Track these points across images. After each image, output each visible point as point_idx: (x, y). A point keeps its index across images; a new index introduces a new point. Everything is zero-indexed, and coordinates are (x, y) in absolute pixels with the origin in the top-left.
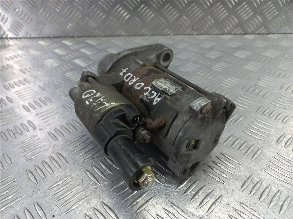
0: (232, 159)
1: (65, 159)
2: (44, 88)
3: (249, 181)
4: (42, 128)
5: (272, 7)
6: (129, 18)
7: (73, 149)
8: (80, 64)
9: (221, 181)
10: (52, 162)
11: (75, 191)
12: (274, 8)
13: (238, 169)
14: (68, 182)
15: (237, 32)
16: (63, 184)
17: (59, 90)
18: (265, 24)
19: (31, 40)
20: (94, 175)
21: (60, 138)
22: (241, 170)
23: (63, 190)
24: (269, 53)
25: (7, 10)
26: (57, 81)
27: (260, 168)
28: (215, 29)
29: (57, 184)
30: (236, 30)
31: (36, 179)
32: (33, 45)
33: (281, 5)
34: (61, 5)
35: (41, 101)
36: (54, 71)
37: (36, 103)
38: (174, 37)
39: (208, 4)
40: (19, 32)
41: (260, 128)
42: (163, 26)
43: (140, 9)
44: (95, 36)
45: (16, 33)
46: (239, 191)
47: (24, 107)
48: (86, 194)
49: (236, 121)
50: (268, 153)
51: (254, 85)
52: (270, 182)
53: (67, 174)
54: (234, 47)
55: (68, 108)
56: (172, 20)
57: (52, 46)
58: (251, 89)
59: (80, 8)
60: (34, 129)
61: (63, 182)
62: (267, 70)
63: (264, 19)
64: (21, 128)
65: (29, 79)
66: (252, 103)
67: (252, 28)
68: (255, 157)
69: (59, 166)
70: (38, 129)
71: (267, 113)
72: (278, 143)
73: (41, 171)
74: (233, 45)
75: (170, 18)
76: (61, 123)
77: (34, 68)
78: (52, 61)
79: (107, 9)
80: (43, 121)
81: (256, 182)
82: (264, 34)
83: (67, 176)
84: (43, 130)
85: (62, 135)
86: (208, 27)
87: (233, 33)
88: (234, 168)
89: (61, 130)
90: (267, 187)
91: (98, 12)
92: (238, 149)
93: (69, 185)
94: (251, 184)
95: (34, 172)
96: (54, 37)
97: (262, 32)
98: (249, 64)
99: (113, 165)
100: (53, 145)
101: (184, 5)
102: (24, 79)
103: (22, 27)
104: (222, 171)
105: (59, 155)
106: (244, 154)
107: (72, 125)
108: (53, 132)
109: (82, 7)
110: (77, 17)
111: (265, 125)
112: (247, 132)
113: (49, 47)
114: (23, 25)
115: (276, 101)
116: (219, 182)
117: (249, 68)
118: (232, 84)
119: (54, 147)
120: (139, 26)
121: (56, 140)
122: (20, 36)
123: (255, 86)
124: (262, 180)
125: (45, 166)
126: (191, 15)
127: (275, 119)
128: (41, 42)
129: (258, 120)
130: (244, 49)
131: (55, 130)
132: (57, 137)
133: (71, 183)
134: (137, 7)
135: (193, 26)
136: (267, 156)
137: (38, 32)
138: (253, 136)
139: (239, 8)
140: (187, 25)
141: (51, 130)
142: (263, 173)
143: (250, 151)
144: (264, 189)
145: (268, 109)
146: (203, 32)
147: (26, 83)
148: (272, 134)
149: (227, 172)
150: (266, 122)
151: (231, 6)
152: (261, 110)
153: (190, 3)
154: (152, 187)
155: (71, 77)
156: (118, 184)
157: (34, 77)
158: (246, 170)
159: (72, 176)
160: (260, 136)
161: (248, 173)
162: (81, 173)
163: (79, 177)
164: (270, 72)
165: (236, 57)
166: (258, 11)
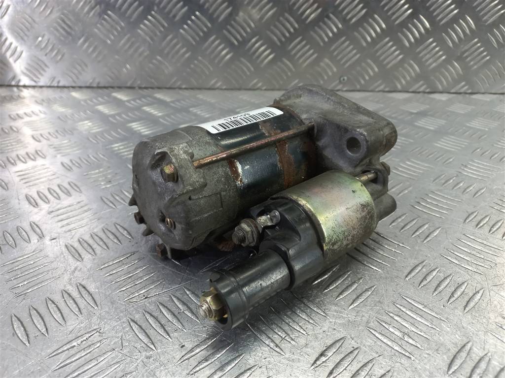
0: (423, 308)
2: (70, 167)
3: (463, 354)
4: (55, 238)
5: (479, 48)
6: (231, 58)
7: (109, 278)
8: (139, 130)
9: (403, 352)
10: (65, 300)
11: (104, 362)
12: (482, 49)
13: (437, 329)
14: (93, 342)
15: (418, 89)
16: (83, 346)
17: (97, 171)
18: (467, 76)
19: (59, 90)
20: (147, 331)
21: (87, 257)
22: (445, 331)
23: (80, 359)
24: (477, 122)
25: (22, 39)
26: (95, 156)
27: (484, 329)
28: (379, 82)
29: (68, 346)
30: (417, 86)
31: (27, 335)
32: (61, 97)
33: (496, 46)
34: (116, 33)
35: (60, 189)
36: (91, 139)
37: (52, 192)
39: (369, 39)
40: (40, 76)
42: (289, 74)
43: (250, 44)
44: (170, 88)
45: (35, 79)
46: (445, 375)
47: (28, 198)
48: (127, 369)
49: (428, 236)
51: (455, 175)
53: (93, 325)
54: (415, 111)
55: (108, 203)
56: (305, 65)
57: (95, 101)
58: (451, 181)
59: (148, 39)
60: (41, 238)
61: (82, 342)
62: (479, 150)
63: (466, 67)
64: (15, 235)
65: (44, 152)
66: (456, 206)
67: (445, 83)
68: (472, 304)
69: (77, 309)
70: (47, 238)
71: (485, 224)
73: (40, 319)
74: (413, 108)
75: (301, 61)
76: (93, 229)
77: (56, 134)
78: (90, 124)
79: (194, 43)
80: (60, 224)
81: (478, 358)
82: (466, 93)
83: (92, 329)
84: (57, 239)
85: (91, 251)
86: (367, 78)
87: (411, 90)
88: (430, 326)
89: (91, 242)
90: (502, 370)
91: (178, 46)
92: (435, 290)
93: (93, 349)
94: (469, 362)
95: (26, 321)
97: (462, 90)
98: (443, 140)
99: (186, 312)
100: (73, 268)
101: (326, 39)
102: (36, 152)
103: (46, 69)
104: (406, 331)
105: (80, 288)
106: (447, 299)
107: (113, 234)
108: (76, 245)
109: (152, 38)
110: (140, 55)
111: (483, 245)
112: (449, 258)
113: (89, 102)
114: (48, 64)
116: (401, 355)
117: (445, 146)
118: (415, 172)
119: (74, 272)
120: (248, 73)
121: (80, 259)
122: (41, 84)
123: (457, 176)
124: (489, 354)
125: (50, 308)
126: (339, 58)
127: (502, 235)
128: (75, 94)
129: (468, 236)
130: (432, 116)
131: (79, 241)
132: (81, 254)
133: (98, 345)
134: (245, 41)
135: (341, 77)
137: (72, 78)
138: (463, 266)
139: (421, 47)
140: (330, 74)
141: (72, 240)
142: (491, 340)
143: (459, 293)
145: (486, 216)
146: (358, 87)
147: (38, 158)
148: (499, 263)
149: (416, 334)
150: (485, 240)
151: (407, 44)
152: (472, 219)
153: (337, 36)
154: (263, 360)
155: (122, 151)
156: (193, 351)
157: (55, 148)
158: (455, 331)
159: (101, 331)
160: (475, 265)
161: (460, 339)
162: (120, 325)
163: (116, 332)
164: (483, 154)
165: (420, 127)
166: (455, 55)
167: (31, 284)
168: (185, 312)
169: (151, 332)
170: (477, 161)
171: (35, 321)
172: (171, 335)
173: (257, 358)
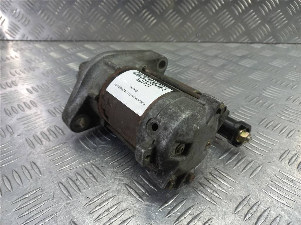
0: (227, 176)
1: (38, 168)
2: (31, 91)
3: (245, 202)
5: (281, 15)
6: (130, 23)
7: (49, 158)
8: (73, 68)
9: (211, 201)
10: (23, 172)
11: (42, 207)
12: (283, 16)
13: (233, 188)
14: (37, 195)
15: (244, 41)
16: (31, 198)
17: (47, 94)
18: (274, 33)
19: (28, 42)
20: (68, 189)
21: (37, 146)
22: (237, 189)
24: (276, 62)
25: (4, 11)
26: (47, 85)
27: (259, 188)
28: (220, 37)
29: (23, 198)
30: (243, 39)
32: (29, 47)
33: (291, 14)
34: (60, 8)
35: (25, 105)
36: (45, 74)
37: (20, 106)
38: (178, 44)
39: (214, 11)
40: (15, 34)
41: (261, 142)
42: (166, 32)
43: (142, 14)
44: (94, 41)
45: (13, 36)
46: (232, 214)
47: (6, 110)
48: (55, 211)
50: (269, 171)
51: (258, 95)
52: (268, 204)
53: (38, 186)
54: (240, 55)
55: (52, 113)
56: (175, 26)
57: (48, 49)
58: (255, 99)
59: (80, 12)
60: (12, 134)
61: (31, 195)
62: (274, 80)
63: (273, 27)
65: (16, 82)
66: (255, 115)
67: (260, 37)
68: (254, 174)
69: (30, 176)
70: (16, 135)
71: (270, 126)
72: (281, 160)
73: (8, 182)
74: (239, 53)
75: (173, 24)
76: (42, 129)
77: (25, 71)
78: (45, 64)
79: (108, 13)
80: (23, 126)
81: (253, 204)
82: (272, 43)
83: (37, 188)
84: (21, 135)
85: (40, 142)
86: (213, 34)
87: (240, 41)
88: (229, 186)
89: (40, 137)
90: (265, 211)
91: (98, 16)
92: (235, 166)
93: (37, 199)
94: (247, 207)
96: (52, 41)
97: (271, 42)
98: (254, 74)
100: (29, 152)
101: (188, 11)
102: (12, 82)
103: (19, 30)
104: (215, 189)
105: (32, 164)
106: (241, 170)
107: (53, 132)
108: (32, 139)
109: (82, 11)
110: (76, 21)
111: (267, 139)
112: (246, 146)
113: (45, 50)
114: (20, 27)
115: (281, 114)
117: (254, 77)
118: (234, 94)
119: (29, 154)
120: (141, 31)
121: (33, 147)
122: (17, 38)
123: (259, 96)
124: (260, 202)
125: (14, 176)
126: (196, 22)
127: (279, 132)
128: (37, 45)
129: (260, 133)
130: (250, 58)
131: (34, 136)
132: (34, 144)
133: (40, 197)
134: (139, 12)
135: (197, 34)
136: (268, 174)
137: (35, 35)
138: (254, 151)
139: (246, 15)
140: (191, 32)
141: (30, 136)
142: (262, 194)
143: (248, 167)
144: (261, 213)
145: (272, 121)
146: (208, 40)
147: (13, 86)
148: (274, 149)
149: (220, 191)
150: (269, 135)
151: (237, 14)
152: (264, 123)
153: (194, 9)
154: (132, 206)
155: (62, 81)
156: (93, 200)
157: (23, 79)
158: (242, 189)
159: (42, 189)
160: (261, 150)
161: (245, 193)
162: (53, 185)
163: (51, 189)
164: (276, 82)
165: (241, 66)
166: (266, 20)
167: (4, 162)
168: (91, 178)
169: (70, 190)
170: (272, 87)
171: (6, 183)
172: (82, 191)
173: (129, 204)
